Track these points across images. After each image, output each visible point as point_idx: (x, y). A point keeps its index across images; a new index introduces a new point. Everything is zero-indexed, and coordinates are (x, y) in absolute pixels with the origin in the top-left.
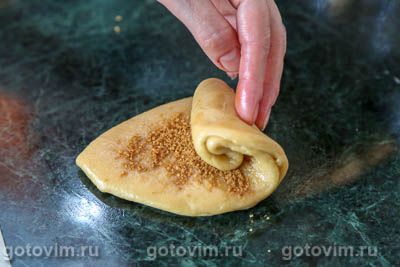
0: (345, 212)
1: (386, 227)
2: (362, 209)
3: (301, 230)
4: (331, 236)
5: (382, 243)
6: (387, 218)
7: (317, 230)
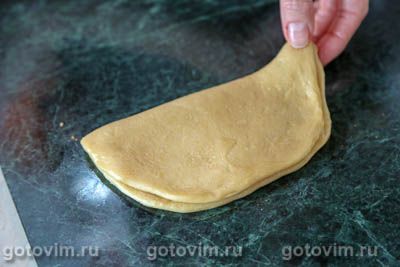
0: (350, 211)
1: (390, 224)
2: (367, 207)
3: (311, 232)
4: (340, 235)
5: (387, 240)
6: (391, 215)
7: (325, 230)
